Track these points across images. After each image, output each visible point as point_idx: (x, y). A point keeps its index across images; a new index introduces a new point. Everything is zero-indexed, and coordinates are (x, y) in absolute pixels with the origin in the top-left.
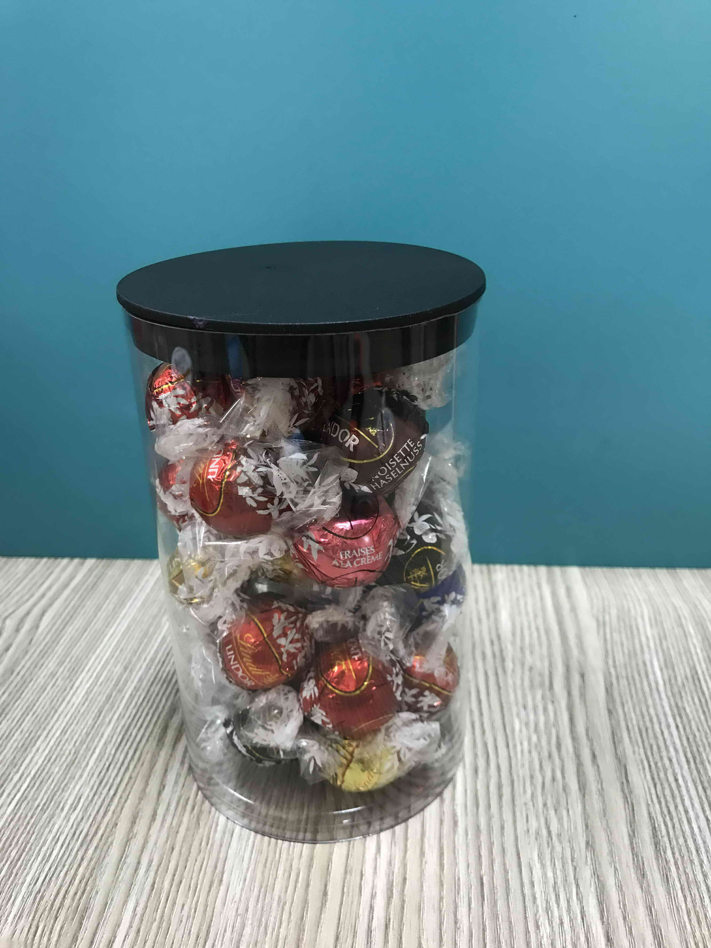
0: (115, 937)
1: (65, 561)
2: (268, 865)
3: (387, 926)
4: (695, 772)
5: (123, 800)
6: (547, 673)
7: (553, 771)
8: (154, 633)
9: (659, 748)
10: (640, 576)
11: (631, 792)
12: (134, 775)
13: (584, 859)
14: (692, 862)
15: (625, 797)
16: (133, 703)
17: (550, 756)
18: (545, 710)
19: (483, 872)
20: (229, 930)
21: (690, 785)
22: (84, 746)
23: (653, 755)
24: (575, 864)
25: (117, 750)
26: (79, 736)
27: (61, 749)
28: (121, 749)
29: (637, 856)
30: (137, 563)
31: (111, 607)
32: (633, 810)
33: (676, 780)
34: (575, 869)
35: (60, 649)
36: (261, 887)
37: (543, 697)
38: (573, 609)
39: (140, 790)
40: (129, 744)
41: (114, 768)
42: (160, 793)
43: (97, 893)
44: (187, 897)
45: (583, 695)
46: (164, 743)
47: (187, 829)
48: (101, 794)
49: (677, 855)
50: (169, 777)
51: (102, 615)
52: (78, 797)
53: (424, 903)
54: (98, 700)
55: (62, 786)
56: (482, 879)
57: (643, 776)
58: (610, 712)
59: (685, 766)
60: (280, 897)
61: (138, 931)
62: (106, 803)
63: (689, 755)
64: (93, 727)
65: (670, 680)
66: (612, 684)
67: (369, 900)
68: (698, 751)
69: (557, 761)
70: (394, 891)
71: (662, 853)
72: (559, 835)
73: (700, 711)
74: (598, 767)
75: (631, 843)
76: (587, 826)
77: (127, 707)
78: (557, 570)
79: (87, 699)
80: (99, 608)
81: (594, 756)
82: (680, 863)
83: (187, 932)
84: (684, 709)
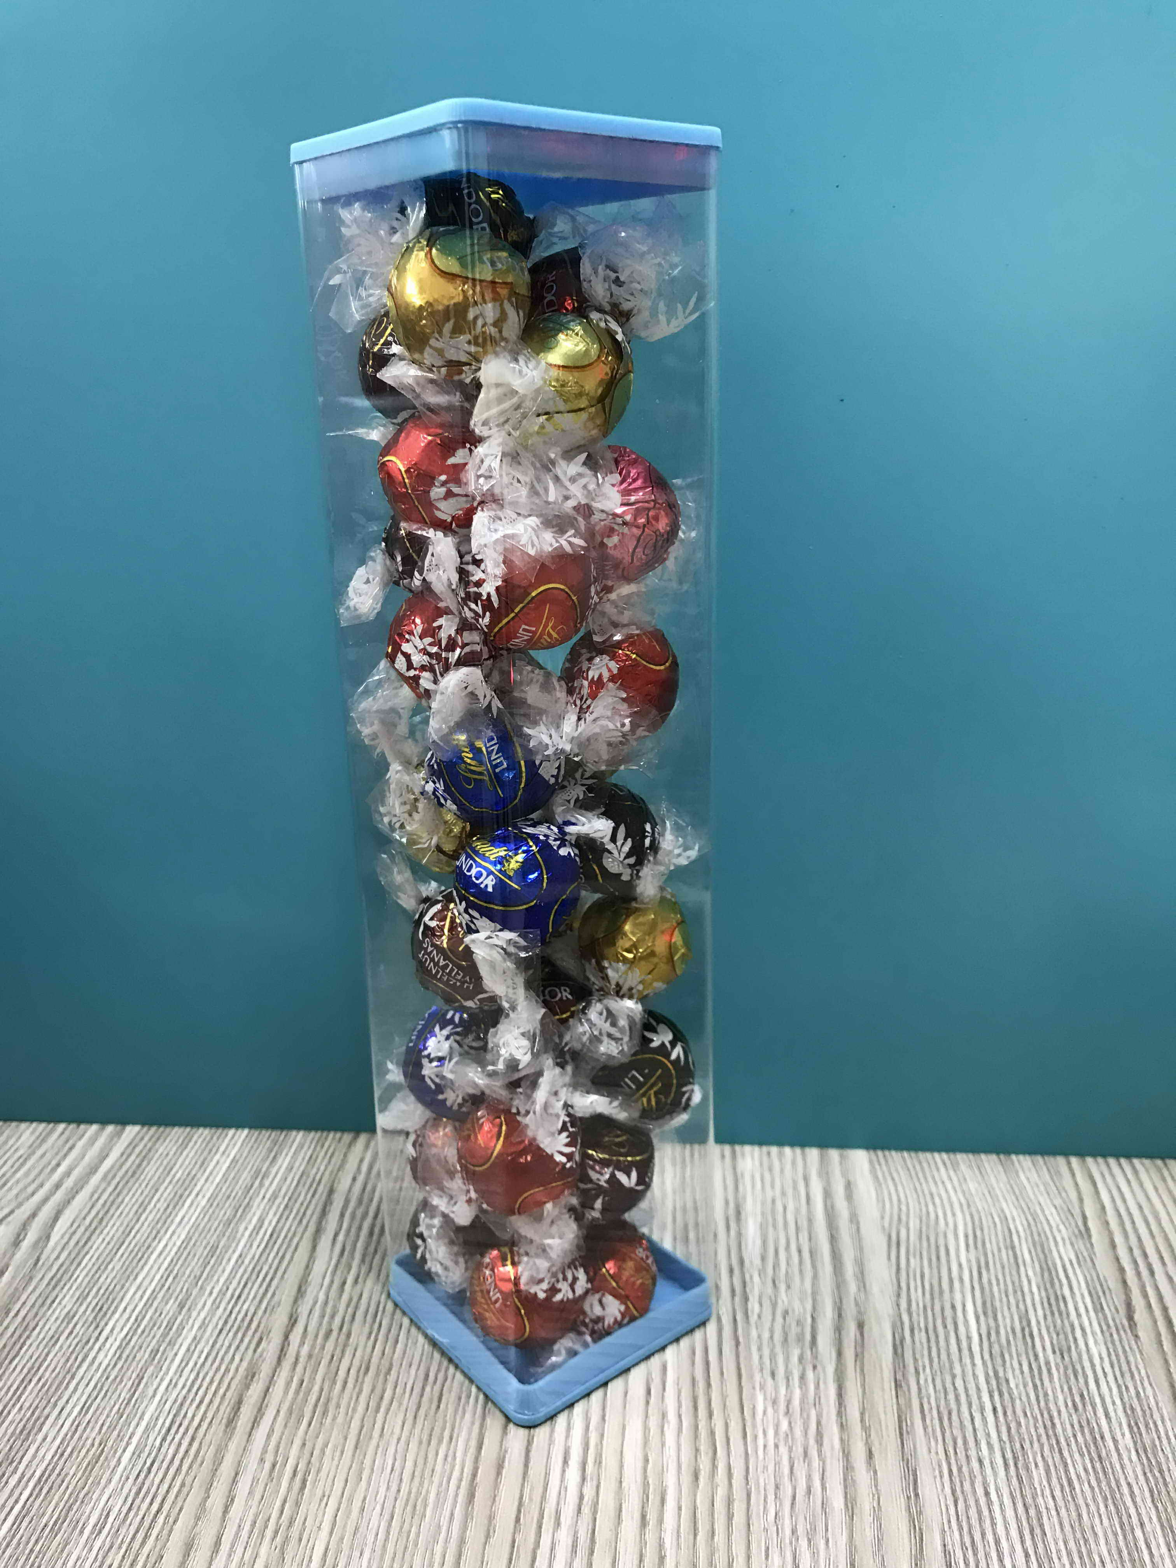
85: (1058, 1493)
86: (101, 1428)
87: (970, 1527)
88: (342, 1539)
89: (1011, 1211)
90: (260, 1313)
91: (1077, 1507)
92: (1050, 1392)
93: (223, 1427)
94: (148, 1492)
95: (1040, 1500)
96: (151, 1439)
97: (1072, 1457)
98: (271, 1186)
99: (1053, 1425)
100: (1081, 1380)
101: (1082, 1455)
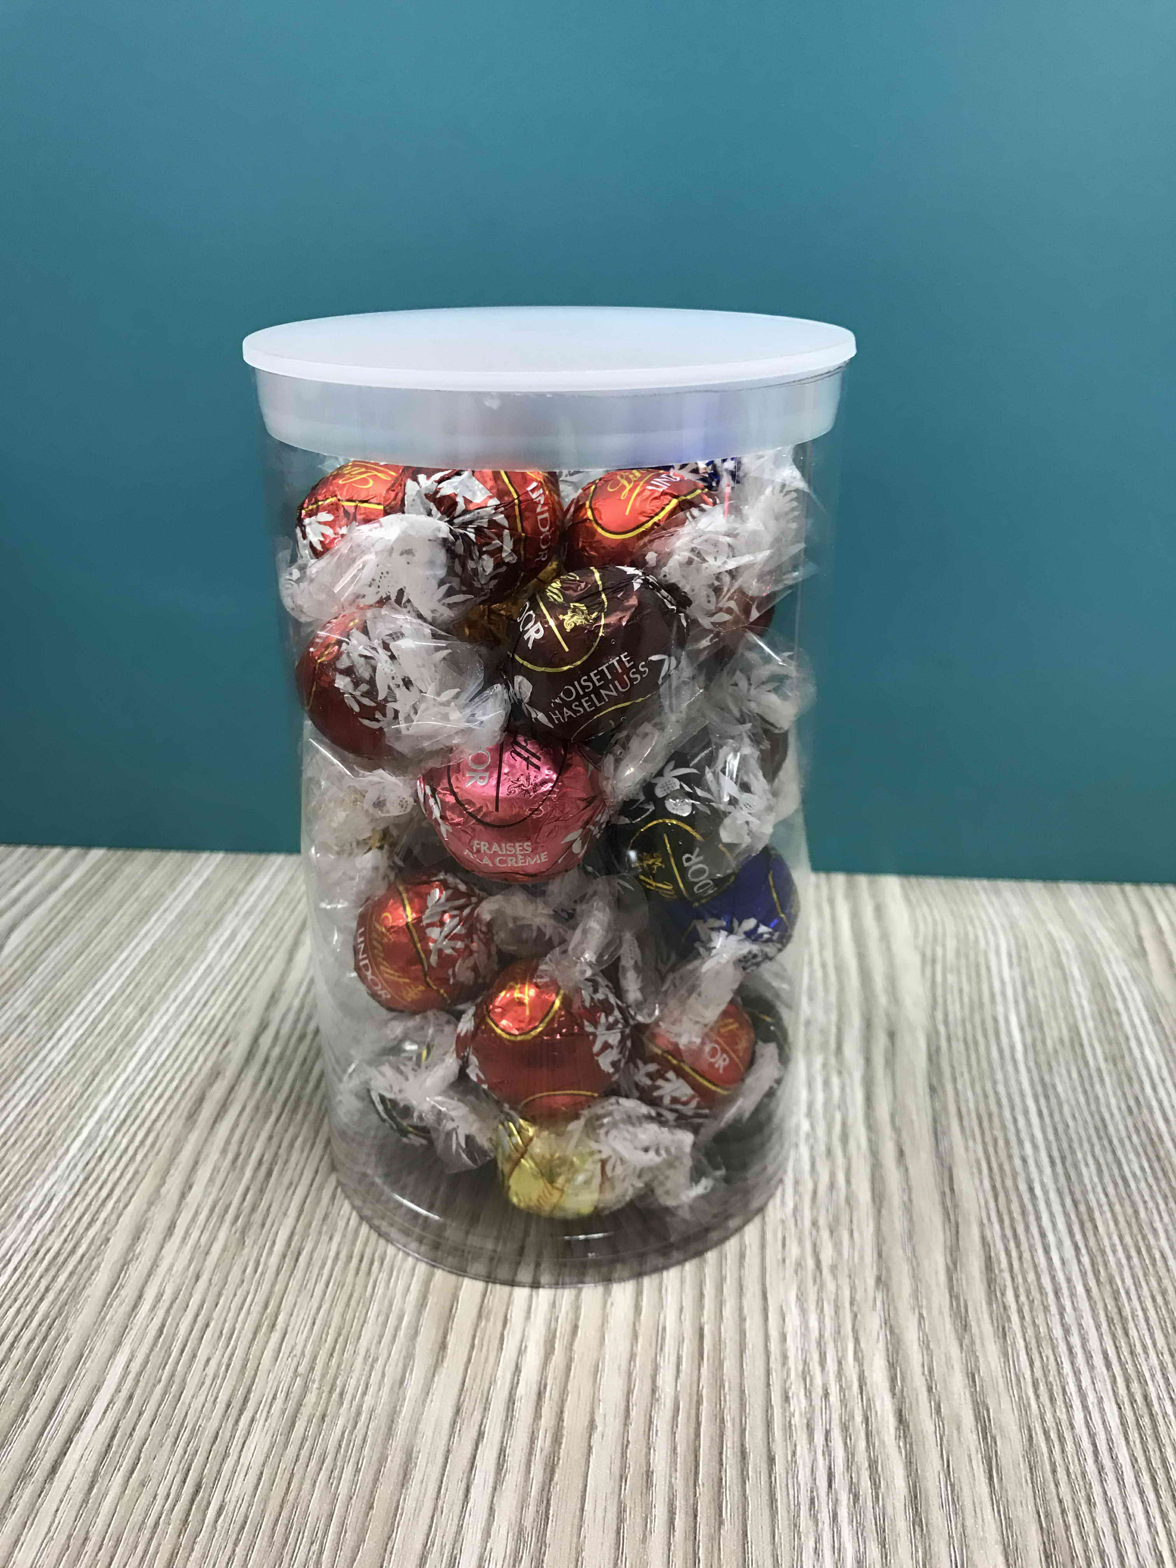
0: (91, 1406)
1: (56, 851)
2: (353, 1303)
3: (540, 1395)
4: (1062, 1179)
5: (121, 1205)
6: (834, 1030)
7: (833, 1175)
8: (194, 959)
9: (1007, 1142)
10: (998, 892)
11: (956, 1206)
12: (142, 1170)
13: (871, 1302)
14: (1046, 1309)
15: (946, 1214)
16: (150, 1063)
17: (829, 1152)
18: (827, 1083)
19: (705, 1318)
20: (281, 1397)
21: (1053, 1196)
22: (65, 1124)
23: (996, 1152)
24: (855, 1309)
25: (118, 1130)
26: (58, 1108)
27: (26, 1127)
28: (124, 1130)
29: (957, 1298)
30: (173, 857)
31: (126, 920)
32: (957, 1232)
33: (1031, 1189)
34: (856, 1316)
35: (35, 981)
36: (339, 1335)
37: (825, 1065)
38: (885, 937)
39: (152, 1189)
40: (138, 1122)
41: (111, 1157)
42: (183, 1196)
43: (67, 1340)
44: (215, 1348)
45: (890, 1062)
46: (195, 1121)
47: (224, 1249)
48: (86, 1194)
49: (1023, 1298)
50: (199, 1172)
51: (111, 931)
52: (48, 1199)
53: (603, 1363)
54: (93, 1055)
55: (23, 1182)
56: (701, 1330)
57: (977, 1182)
58: (932, 1089)
59: (1048, 1170)
60: (368, 1351)
61: (131, 1397)
62: (93, 1208)
63: (1056, 1154)
64: (82, 1095)
65: (1034, 1045)
66: (938, 1049)
67: (515, 1356)
68: (1070, 1147)
69: (840, 1160)
70: (556, 1346)
71: (999, 1294)
72: (834, 1268)
73: (1079, 1090)
74: (907, 1170)
75: (950, 1279)
76: (880, 1255)
77: (138, 1069)
78: (862, 880)
79: (74, 1055)
80: (105, 922)
81: (901, 1153)
82: (1026, 1309)
83: (210, 1399)
84: (1054, 1087)
85: (1111, 1190)
86: (49, 1120)
87: (1012, 1219)
88: (310, 1225)
89: (1058, 931)
90: (228, 1018)
91: (1133, 1205)
92: (1101, 1095)
93: (183, 1120)
94: (96, 1181)
95: (1091, 1196)
96: (102, 1132)
97: (1126, 1156)
98: (247, 902)
99: (1105, 1127)
100: (1136, 1086)
101: (1138, 1155)
